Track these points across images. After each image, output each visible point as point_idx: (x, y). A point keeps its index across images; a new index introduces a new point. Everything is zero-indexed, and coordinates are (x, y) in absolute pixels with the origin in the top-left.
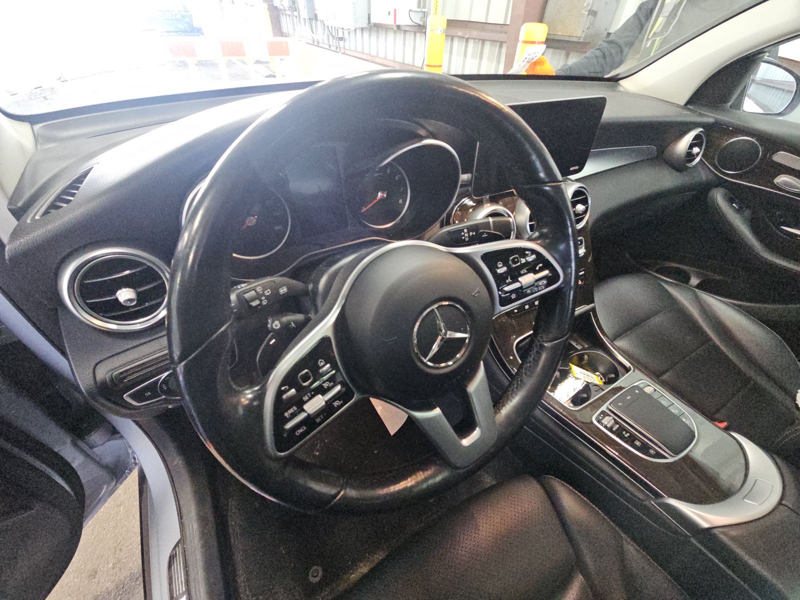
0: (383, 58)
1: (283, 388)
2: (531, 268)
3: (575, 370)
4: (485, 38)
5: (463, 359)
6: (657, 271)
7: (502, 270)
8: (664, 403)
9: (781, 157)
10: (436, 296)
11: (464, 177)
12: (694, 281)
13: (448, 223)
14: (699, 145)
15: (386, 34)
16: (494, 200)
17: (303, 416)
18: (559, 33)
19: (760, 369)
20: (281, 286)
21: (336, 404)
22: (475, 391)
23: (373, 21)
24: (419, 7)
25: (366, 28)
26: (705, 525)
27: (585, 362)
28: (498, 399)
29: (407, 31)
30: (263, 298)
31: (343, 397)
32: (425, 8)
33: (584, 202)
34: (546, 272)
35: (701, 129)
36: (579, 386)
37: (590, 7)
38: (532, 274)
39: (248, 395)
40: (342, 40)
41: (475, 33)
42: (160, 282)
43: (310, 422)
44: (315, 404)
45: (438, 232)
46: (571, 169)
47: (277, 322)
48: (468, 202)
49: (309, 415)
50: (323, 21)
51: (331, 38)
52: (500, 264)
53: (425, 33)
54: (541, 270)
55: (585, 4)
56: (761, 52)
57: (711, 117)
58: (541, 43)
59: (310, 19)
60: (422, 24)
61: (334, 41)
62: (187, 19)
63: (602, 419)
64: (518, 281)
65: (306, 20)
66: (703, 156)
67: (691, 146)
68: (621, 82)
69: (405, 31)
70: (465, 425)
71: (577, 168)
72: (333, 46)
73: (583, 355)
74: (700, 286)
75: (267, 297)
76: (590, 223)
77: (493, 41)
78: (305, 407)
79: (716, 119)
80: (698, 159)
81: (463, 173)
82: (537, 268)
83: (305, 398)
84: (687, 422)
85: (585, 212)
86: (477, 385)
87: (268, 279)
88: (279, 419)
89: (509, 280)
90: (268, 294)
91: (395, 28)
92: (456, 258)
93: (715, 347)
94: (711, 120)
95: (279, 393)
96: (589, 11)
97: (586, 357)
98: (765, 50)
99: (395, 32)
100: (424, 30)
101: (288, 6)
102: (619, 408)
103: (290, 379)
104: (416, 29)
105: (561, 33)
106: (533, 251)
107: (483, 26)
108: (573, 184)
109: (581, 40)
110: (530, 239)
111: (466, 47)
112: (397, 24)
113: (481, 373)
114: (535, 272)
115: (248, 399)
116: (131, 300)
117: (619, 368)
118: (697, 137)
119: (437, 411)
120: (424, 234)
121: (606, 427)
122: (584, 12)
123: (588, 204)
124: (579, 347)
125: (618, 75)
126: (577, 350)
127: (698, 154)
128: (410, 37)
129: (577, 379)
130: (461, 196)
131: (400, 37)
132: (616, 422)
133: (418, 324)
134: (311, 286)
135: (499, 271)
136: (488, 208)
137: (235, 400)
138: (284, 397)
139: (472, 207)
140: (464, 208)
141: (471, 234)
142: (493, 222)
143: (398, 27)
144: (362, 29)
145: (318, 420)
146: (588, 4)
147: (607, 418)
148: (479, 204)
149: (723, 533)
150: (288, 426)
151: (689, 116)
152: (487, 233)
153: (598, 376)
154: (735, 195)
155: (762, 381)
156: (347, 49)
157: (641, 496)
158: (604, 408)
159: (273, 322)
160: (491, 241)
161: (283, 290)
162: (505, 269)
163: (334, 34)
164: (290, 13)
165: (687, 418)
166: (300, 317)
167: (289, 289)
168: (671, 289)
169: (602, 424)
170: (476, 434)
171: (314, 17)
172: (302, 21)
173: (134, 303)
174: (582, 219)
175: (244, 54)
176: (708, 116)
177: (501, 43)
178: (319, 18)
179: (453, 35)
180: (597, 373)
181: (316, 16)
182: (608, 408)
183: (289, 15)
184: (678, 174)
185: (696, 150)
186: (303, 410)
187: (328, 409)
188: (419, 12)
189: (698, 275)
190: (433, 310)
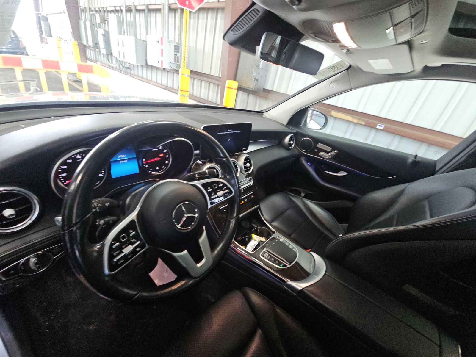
0: (155, 82)
1: (113, 242)
2: (221, 189)
3: (254, 236)
4: (210, 82)
5: (195, 225)
6: (289, 191)
7: (210, 190)
8: (287, 244)
9: (320, 145)
10: (182, 200)
11: (197, 152)
12: (303, 195)
13: (190, 172)
14: (293, 140)
15: (157, 71)
16: (211, 162)
17: (122, 255)
18: (244, 86)
19: (327, 229)
20: (106, 202)
21: (138, 249)
22: (202, 241)
23: (148, 63)
24: (175, 61)
25: (144, 66)
26: (300, 289)
27: (258, 233)
28: (213, 245)
29: (168, 71)
30: (97, 208)
31: (141, 246)
32: (178, 63)
33: (250, 162)
34: (227, 190)
35: (292, 135)
36: (256, 243)
37: (255, 77)
38: (222, 191)
39: (98, 246)
40: (129, 69)
41: (205, 78)
42: (30, 205)
43: (126, 258)
44: (128, 249)
45: (186, 175)
46: (243, 149)
47: (102, 221)
48: (200, 162)
49: (125, 254)
50: (116, 57)
51: (121, 67)
52: (209, 188)
53: (179, 74)
54: (225, 189)
55: (253, 76)
56: (308, 107)
57: (296, 130)
58: (236, 89)
59: (108, 55)
60: (177, 69)
61: (124, 68)
62: (16, 42)
63: (264, 255)
64: (217, 194)
65: (105, 56)
66: (295, 144)
67: (290, 141)
68: (264, 113)
69: (168, 72)
70: (198, 257)
71: (245, 148)
72: (123, 71)
73: (257, 229)
74: (305, 197)
75: (100, 208)
76: (254, 171)
77: (214, 84)
78: (124, 251)
79: (297, 131)
80: (293, 146)
81: (196, 150)
82: (224, 189)
83: (124, 247)
84: (295, 250)
85: (251, 166)
86: (203, 239)
87: (99, 199)
88: (111, 257)
89: (213, 194)
90: (100, 206)
91: (162, 69)
92: (191, 186)
93: (311, 221)
94: (295, 131)
95: (112, 245)
96: (255, 78)
97: (259, 230)
98: (310, 107)
99: (162, 71)
100: (178, 73)
101: (92, 45)
102: (270, 249)
103: (117, 238)
104: (174, 71)
105: (244, 85)
106: (222, 183)
107: (209, 76)
108: (245, 155)
109: (253, 90)
110: (221, 178)
111: (201, 83)
112: (163, 67)
113: (204, 234)
114: (223, 190)
115: (98, 248)
116: (12, 215)
117: (271, 233)
118: (291, 137)
119: (185, 252)
120: (179, 176)
121: (265, 258)
122: (253, 79)
123: (251, 163)
124: (256, 226)
125: (262, 111)
126: (255, 228)
127: (293, 143)
128: (170, 75)
129: (255, 240)
130: (195, 160)
131: (165, 74)
132: (269, 255)
133: (174, 212)
134: (121, 203)
135: (209, 191)
136: (208, 165)
137: (91, 249)
138: (114, 247)
139: (201, 164)
140: (198, 165)
141: (199, 176)
142: (208, 171)
143: (164, 69)
144: (142, 66)
145: (129, 257)
146: (254, 76)
147: (266, 254)
148: (204, 163)
149: (306, 290)
150: (115, 260)
151: (287, 130)
152: (205, 176)
153: (264, 238)
154: (308, 159)
155: (327, 233)
156: (132, 74)
157: (280, 285)
158: (264, 250)
159: (100, 221)
160: (206, 179)
161: (107, 204)
162: (211, 189)
163: (123, 65)
164: (93, 49)
165: (295, 249)
166: (114, 218)
167: (110, 204)
168: (294, 199)
169: (263, 257)
170: (204, 261)
171: (110, 54)
172: (102, 55)
173: (13, 217)
174: (250, 169)
175: (59, 68)
176: (293, 130)
177: (218, 85)
178: (114, 55)
179: (194, 77)
180: (264, 237)
181: (112, 54)
182: (266, 250)
183: (93, 50)
184: (288, 151)
185: (292, 142)
186: (123, 252)
187: (134, 252)
188: (175, 64)
189: (304, 192)
190: (180, 205)
